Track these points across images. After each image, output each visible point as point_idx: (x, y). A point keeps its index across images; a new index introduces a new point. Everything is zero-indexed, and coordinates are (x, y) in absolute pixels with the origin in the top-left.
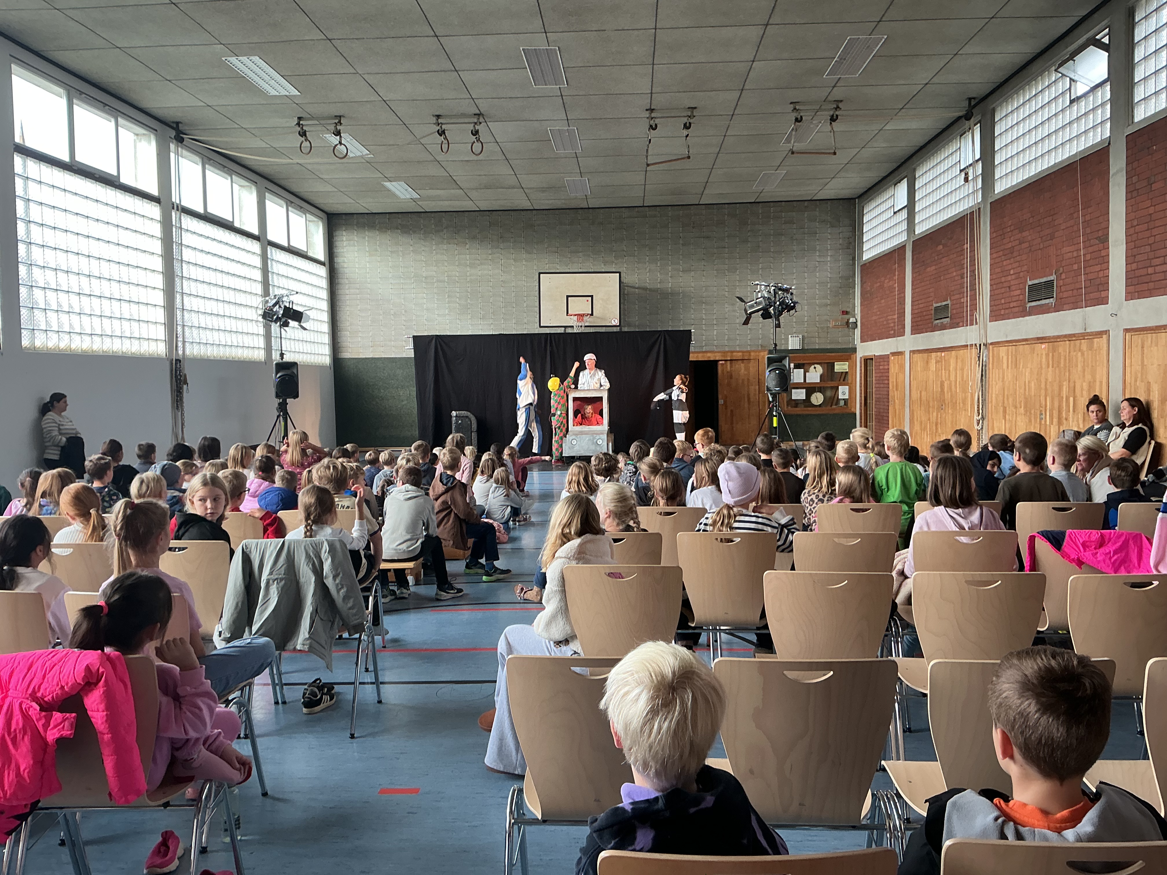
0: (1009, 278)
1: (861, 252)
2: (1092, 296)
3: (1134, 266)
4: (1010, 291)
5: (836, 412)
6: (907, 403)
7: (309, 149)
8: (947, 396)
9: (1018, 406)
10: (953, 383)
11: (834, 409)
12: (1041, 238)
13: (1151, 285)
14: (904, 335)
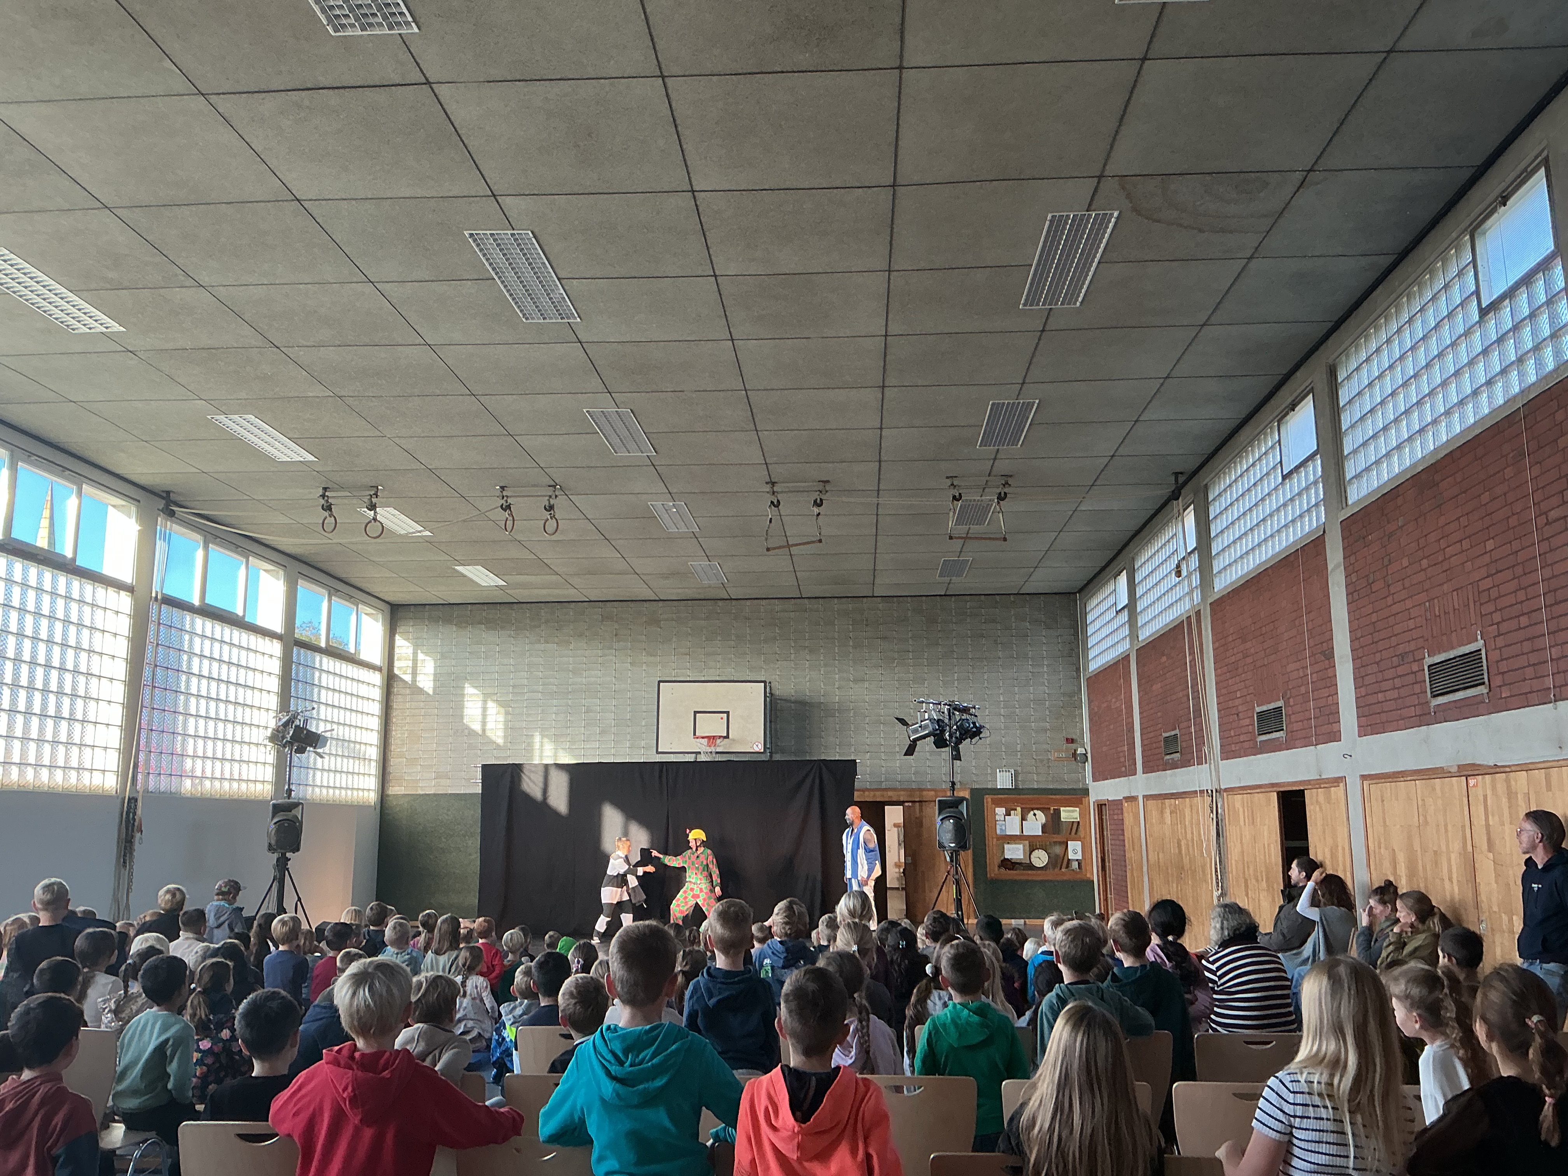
0: (1237, 702)
1: (1087, 662)
2: (1325, 729)
3: (1363, 691)
4: (1239, 720)
5: (1065, 878)
6: (1145, 869)
7: (333, 526)
8: (1186, 861)
9: (1260, 878)
10: (1190, 844)
11: (1063, 874)
12: (1265, 650)
13: (1384, 717)
14: (1135, 774)
